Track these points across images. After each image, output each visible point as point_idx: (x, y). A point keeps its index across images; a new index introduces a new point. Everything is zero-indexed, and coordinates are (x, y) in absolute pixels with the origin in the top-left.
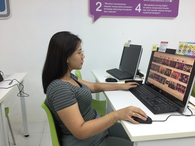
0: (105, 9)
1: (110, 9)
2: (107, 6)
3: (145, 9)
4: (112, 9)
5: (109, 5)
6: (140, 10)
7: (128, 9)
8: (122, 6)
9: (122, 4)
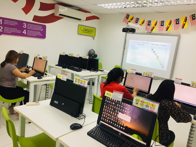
0: (5, 31)
1: (8, 31)
2: (6, 29)
3: (28, 33)
4: (9, 31)
5: (7, 29)
6: (25, 33)
7: (19, 32)
8: (15, 30)
9: (15, 29)
